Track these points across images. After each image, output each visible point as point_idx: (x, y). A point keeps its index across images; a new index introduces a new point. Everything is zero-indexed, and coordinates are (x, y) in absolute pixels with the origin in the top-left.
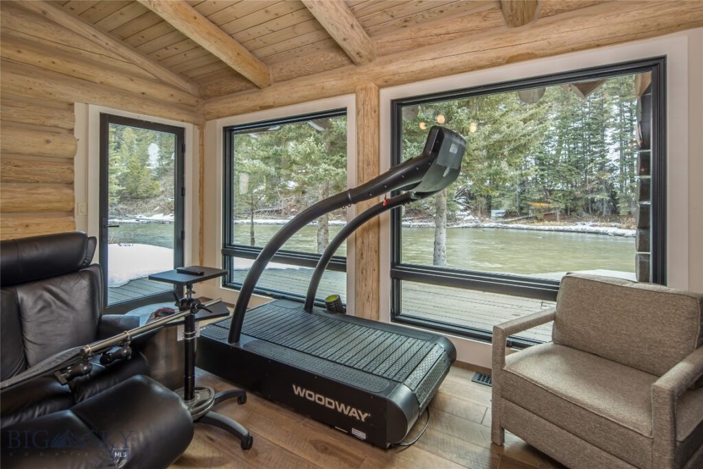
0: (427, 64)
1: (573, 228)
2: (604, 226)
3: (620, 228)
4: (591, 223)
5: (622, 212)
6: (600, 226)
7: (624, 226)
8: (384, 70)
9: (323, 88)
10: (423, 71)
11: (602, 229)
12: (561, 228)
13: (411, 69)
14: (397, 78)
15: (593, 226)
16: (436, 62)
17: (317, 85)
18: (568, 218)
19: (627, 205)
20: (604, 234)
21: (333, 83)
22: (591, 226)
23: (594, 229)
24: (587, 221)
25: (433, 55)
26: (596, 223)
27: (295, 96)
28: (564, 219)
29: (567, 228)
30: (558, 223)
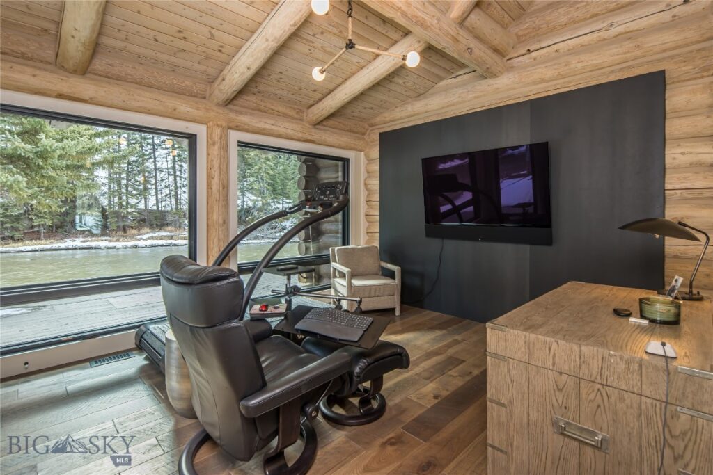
0: (267, 126)
1: (63, 245)
2: (95, 241)
3: (110, 241)
4: (82, 239)
5: (113, 226)
6: (91, 241)
7: (114, 239)
8: (238, 118)
9: (175, 110)
10: (264, 129)
11: (94, 244)
12: (48, 247)
13: (257, 125)
14: (246, 127)
15: (84, 242)
16: (274, 127)
17: (168, 104)
18: (55, 236)
19: (116, 220)
20: (96, 248)
21: (189, 109)
22: (82, 242)
23: (86, 244)
24: (76, 237)
25: (272, 122)
26: (87, 239)
27: (134, 104)
28: (49, 237)
29: (55, 246)
30: (43, 242)
